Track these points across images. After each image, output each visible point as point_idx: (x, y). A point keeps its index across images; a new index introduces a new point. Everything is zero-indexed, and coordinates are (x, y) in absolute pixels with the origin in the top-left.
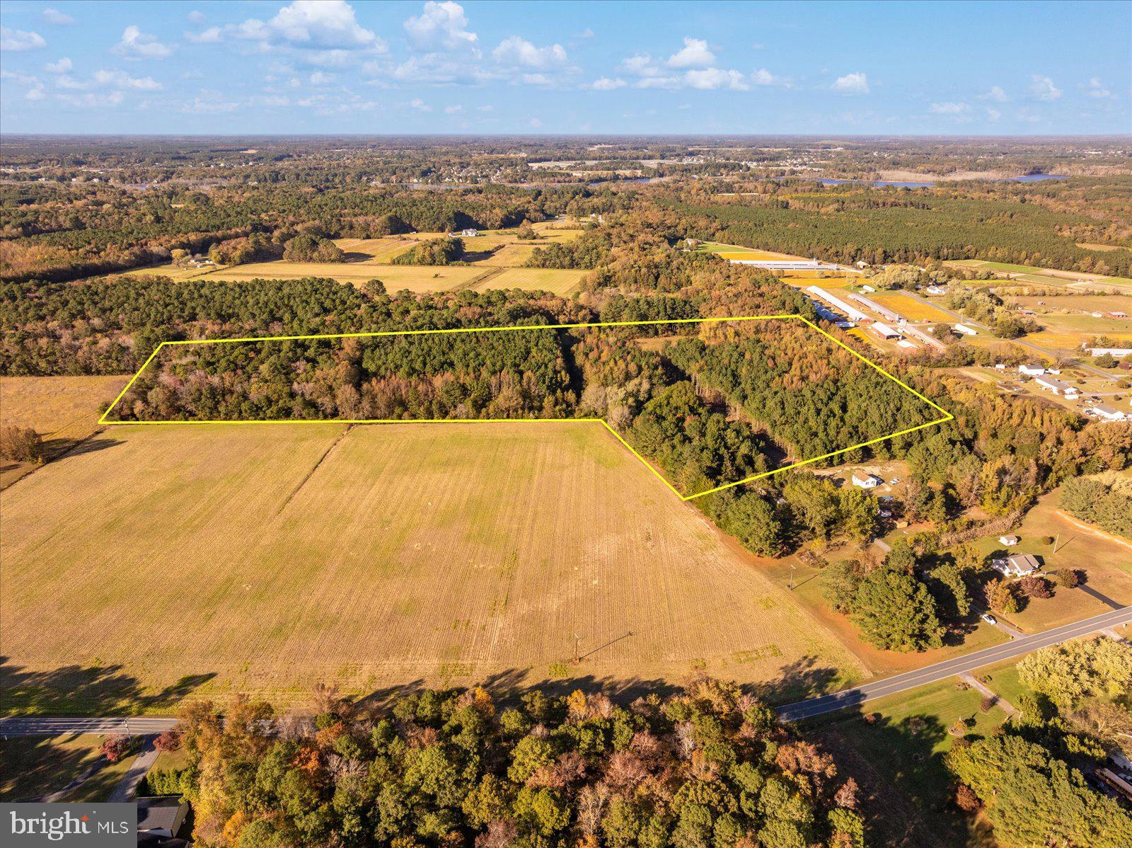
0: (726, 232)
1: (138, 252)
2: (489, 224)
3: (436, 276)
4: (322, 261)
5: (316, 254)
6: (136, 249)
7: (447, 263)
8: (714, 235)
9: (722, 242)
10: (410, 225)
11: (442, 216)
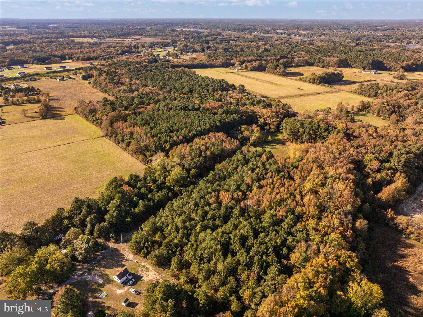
3: (299, 89)
7: (320, 84)
11: (365, 61)
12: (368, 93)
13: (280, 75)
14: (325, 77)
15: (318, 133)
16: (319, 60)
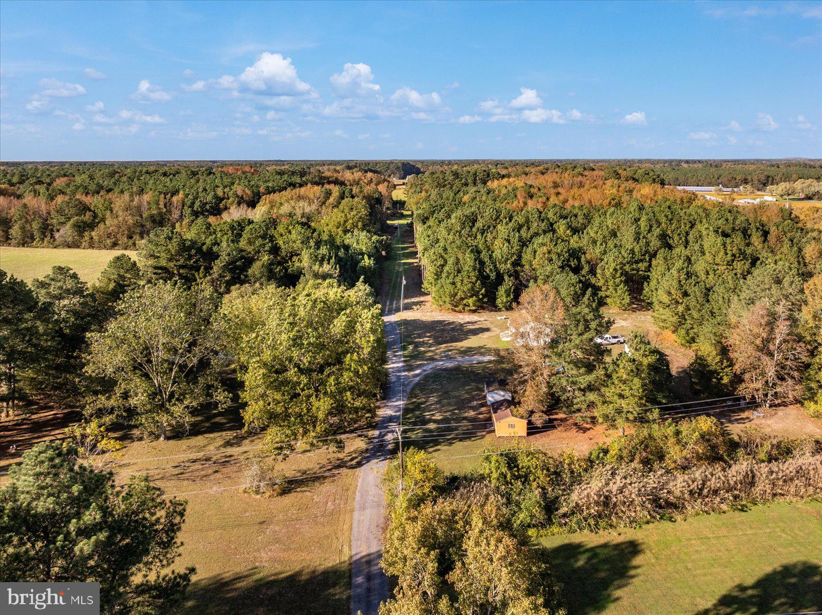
11: (392, 166)
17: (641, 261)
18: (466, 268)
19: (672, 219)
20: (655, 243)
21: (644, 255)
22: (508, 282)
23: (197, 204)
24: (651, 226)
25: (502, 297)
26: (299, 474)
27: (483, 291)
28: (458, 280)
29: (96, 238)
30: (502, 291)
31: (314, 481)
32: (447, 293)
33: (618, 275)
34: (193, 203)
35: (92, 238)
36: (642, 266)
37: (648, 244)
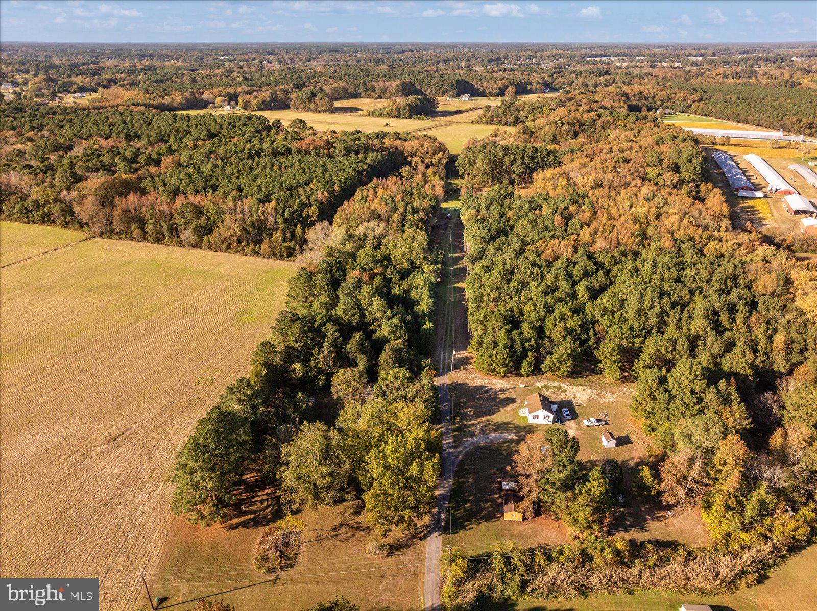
0: (701, 104)
1: (188, 97)
2: (487, 92)
3: (387, 125)
4: (317, 111)
5: (312, 105)
6: (188, 95)
7: (410, 117)
8: (690, 107)
9: (695, 113)
10: (421, 90)
11: (446, 83)
12: (504, 119)
13: (325, 111)
14: (416, 103)
15: (539, 159)
16: (366, 88)
17: (639, 335)
18: (501, 345)
19: (675, 289)
20: (653, 321)
21: (641, 331)
22: (531, 357)
23: (287, 212)
24: (653, 302)
25: (524, 368)
26: (395, 542)
27: (511, 364)
28: (494, 353)
29: (213, 242)
30: (525, 363)
31: (404, 547)
32: (485, 363)
33: (615, 353)
34: (284, 212)
35: (209, 242)
36: (638, 340)
37: (647, 319)
